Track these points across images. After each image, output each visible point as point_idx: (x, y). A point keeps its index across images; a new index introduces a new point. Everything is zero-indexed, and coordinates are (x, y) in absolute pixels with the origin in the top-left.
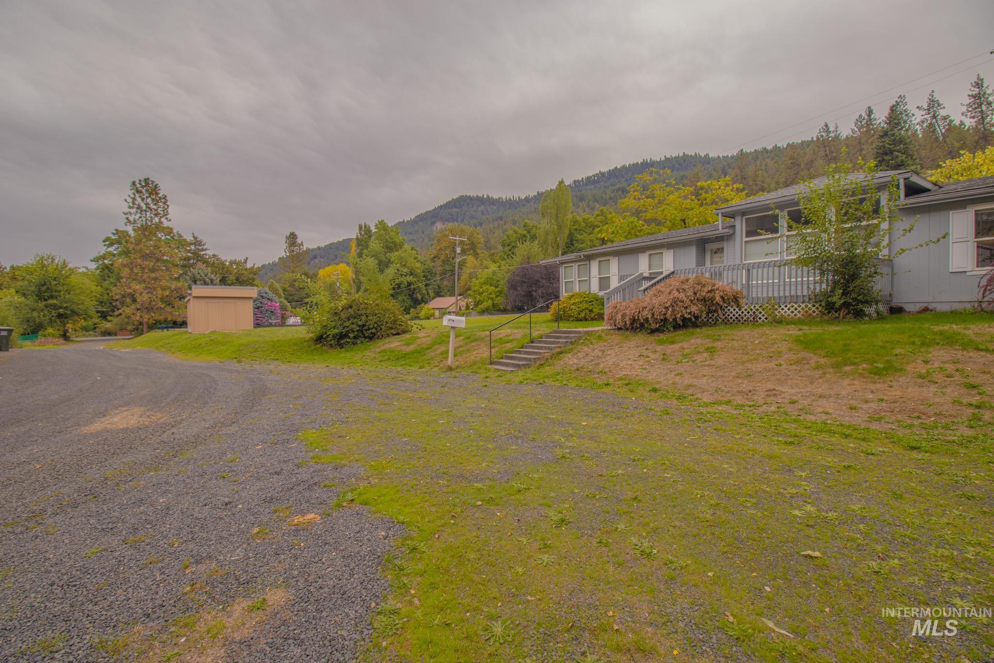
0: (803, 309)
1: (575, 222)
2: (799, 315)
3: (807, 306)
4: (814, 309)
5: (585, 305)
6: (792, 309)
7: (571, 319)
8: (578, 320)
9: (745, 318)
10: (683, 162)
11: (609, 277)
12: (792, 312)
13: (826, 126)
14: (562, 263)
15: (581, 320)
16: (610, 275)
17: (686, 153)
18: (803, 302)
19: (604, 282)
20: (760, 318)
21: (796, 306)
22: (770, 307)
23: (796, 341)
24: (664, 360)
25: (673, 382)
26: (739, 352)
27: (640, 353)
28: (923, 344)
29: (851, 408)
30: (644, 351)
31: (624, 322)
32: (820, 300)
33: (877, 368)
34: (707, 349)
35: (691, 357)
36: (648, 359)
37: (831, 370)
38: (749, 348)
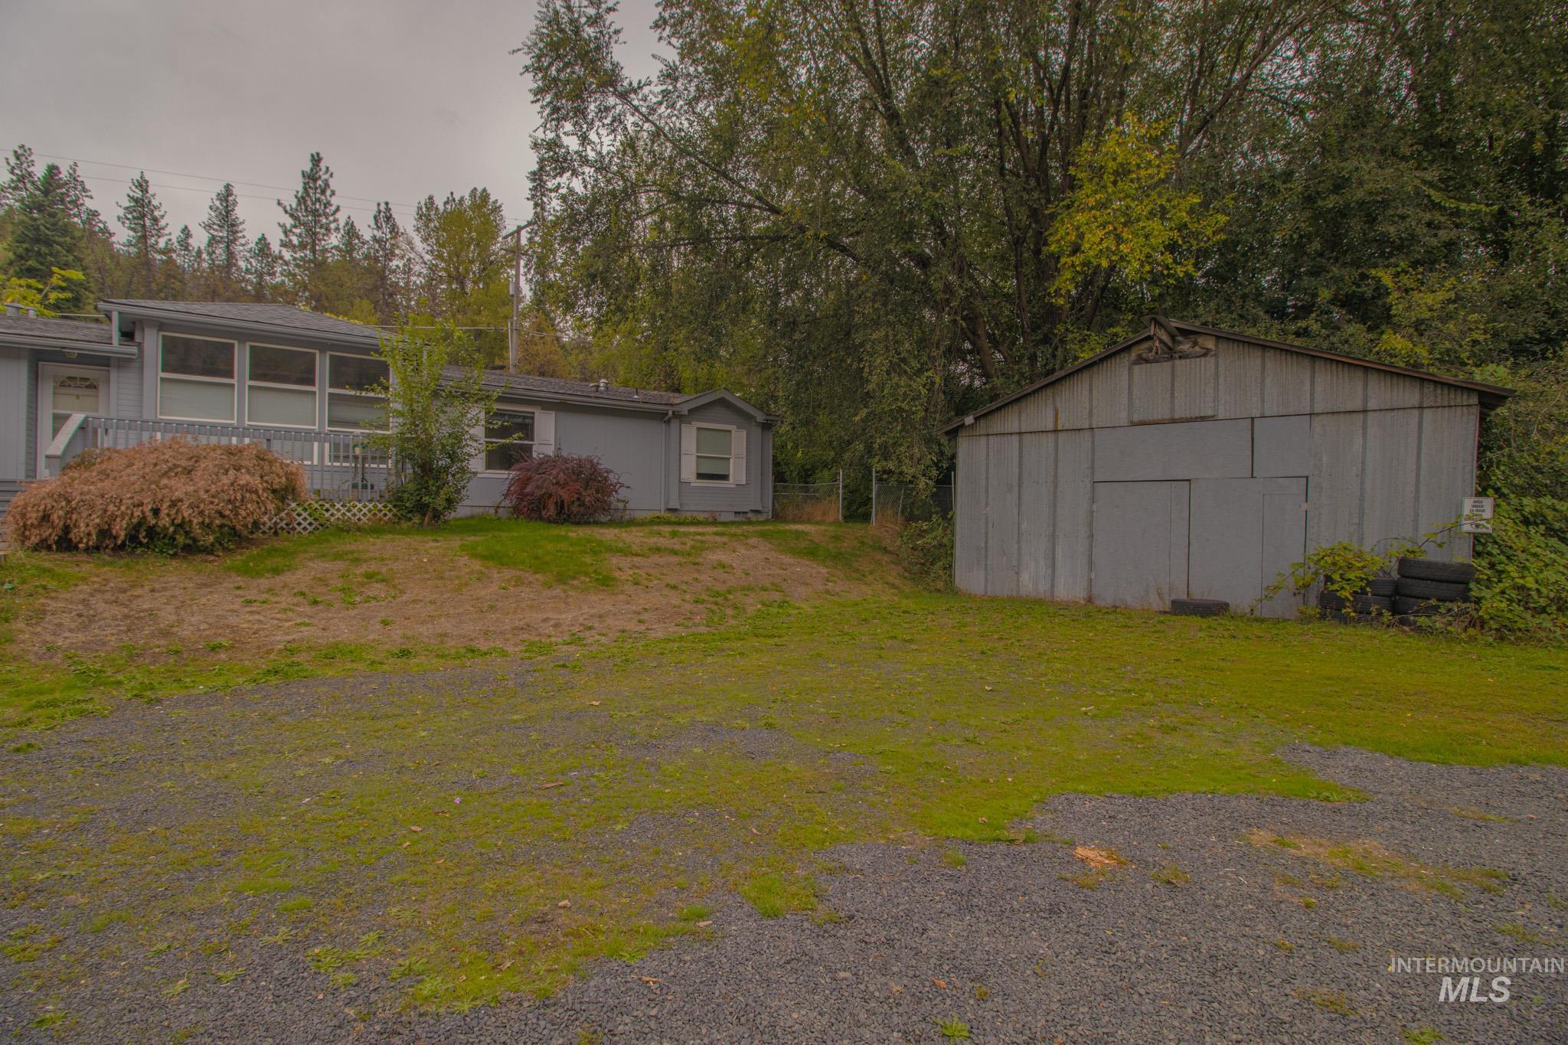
2: (364, 520)
6: (354, 510)
12: (354, 515)
20: (299, 524)
22: (316, 506)
23: (474, 556)
24: (316, 602)
25: (405, 636)
26: (426, 576)
27: (237, 596)
28: (594, 552)
29: (640, 621)
30: (238, 592)
31: (104, 533)
32: (400, 499)
33: (597, 579)
34: (369, 576)
35: (361, 593)
36: (284, 605)
37: (566, 587)
38: (431, 569)
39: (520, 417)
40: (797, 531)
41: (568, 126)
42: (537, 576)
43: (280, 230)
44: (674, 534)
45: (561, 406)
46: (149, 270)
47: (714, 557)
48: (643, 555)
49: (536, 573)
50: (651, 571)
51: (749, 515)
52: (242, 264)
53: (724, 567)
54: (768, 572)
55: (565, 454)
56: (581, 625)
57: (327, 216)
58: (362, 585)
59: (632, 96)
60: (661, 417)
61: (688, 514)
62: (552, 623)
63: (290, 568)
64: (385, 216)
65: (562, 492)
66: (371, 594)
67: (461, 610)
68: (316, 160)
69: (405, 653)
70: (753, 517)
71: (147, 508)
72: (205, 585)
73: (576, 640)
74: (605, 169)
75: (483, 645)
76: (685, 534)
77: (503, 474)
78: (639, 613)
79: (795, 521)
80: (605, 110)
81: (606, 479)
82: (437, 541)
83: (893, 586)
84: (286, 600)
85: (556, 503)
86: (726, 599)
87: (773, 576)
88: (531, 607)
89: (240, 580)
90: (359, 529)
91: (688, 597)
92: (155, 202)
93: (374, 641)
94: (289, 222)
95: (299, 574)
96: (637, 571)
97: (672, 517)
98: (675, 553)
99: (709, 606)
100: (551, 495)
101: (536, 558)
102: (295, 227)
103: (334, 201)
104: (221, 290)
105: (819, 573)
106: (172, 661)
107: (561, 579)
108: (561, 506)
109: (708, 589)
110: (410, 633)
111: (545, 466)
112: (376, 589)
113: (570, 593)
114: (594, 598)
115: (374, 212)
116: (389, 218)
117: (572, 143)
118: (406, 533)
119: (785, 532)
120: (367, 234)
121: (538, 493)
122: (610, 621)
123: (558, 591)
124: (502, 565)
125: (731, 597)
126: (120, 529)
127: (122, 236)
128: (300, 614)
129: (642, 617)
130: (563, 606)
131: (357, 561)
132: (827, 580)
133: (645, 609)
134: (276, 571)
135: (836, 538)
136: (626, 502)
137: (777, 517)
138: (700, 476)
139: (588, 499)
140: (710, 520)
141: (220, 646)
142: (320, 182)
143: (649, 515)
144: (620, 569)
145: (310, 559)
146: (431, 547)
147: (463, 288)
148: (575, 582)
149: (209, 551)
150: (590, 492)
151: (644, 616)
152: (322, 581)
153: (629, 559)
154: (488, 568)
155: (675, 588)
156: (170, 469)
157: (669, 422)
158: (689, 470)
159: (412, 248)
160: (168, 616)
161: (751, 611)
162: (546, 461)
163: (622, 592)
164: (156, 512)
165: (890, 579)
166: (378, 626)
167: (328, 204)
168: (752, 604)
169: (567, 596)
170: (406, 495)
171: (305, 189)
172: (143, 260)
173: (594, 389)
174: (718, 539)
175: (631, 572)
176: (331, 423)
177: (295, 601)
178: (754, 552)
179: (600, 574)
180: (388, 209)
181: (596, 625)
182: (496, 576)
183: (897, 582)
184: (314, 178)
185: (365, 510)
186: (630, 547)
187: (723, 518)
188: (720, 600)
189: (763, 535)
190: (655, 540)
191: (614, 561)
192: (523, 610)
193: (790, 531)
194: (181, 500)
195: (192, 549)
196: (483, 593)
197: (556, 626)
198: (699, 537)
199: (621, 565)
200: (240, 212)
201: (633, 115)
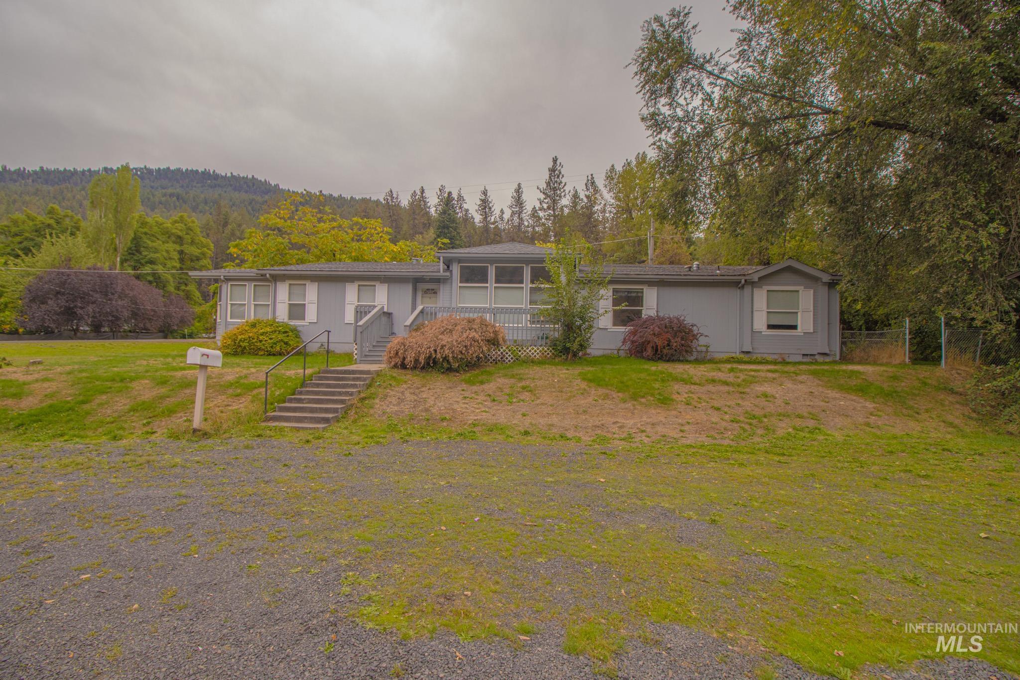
0: (540, 351)
1: (144, 224)
2: (537, 356)
3: (543, 349)
4: (549, 352)
5: (281, 337)
6: (533, 351)
7: (262, 353)
8: (270, 355)
9: (494, 358)
10: (251, 185)
11: (305, 304)
12: (533, 354)
13: (391, 192)
14: (228, 279)
15: (274, 355)
16: (306, 302)
17: (255, 177)
18: (541, 346)
19: (297, 311)
20: (507, 358)
21: (535, 348)
22: (515, 349)
23: (584, 379)
24: (494, 400)
25: (531, 424)
26: (553, 390)
27: (462, 394)
28: (663, 381)
29: (681, 431)
30: (463, 392)
31: (417, 361)
32: (555, 345)
33: (659, 399)
34: (524, 388)
35: (517, 397)
36: (478, 401)
37: (635, 403)
38: (557, 386)
39: (634, 292)
40: (852, 371)
41: (663, 100)
42: (619, 394)
43: (538, 202)
44: (732, 370)
45: (661, 283)
46: (487, 233)
47: (759, 389)
48: (700, 385)
49: (618, 392)
50: (703, 397)
51: (817, 357)
52: (526, 223)
53: (766, 397)
54: (808, 403)
55: (661, 314)
56: (638, 428)
57: (560, 190)
58: (519, 392)
59: (707, 65)
60: (737, 284)
61: (759, 356)
62: (619, 425)
63: (488, 382)
64: (591, 183)
65: (656, 340)
66: (522, 398)
67: (566, 412)
68: (555, 160)
69: (526, 433)
70: (820, 359)
71: (432, 350)
72: (450, 388)
73: (629, 438)
74: (690, 121)
75: (569, 434)
76: (741, 370)
77: (622, 329)
78: (682, 425)
79: (860, 363)
80: (686, 82)
81: (691, 331)
82: (568, 369)
83: (951, 425)
84: (481, 398)
85: (653, 347)
86: (760, 422)
87: (813, 407)
88: (609, 413)
89: (465, 386)
90: (533, 362)
91: (727, 417)
92: (490, 200)
93: (514, 424)
94: (542, 196)
95: (491, 385)
96: (691, 395)
97: (745, 358)
98: (726, 383)
99: (743, 425)
100: (649, 342)
101: (622, 382)
102: (545, 199)
103: (564, 180)
104: (516, 238)
105: (864, 407)
106: (424, 423)
107: (634, 397)
108: (656, 349)
109: (747, 412)
110: (534, 422)
111: (647, 323)
112: (526, 396)
113: (637, 407)
114: (653, 411)
115: (585, 181)
116: (593, 183)
117: (666, 111)
118: (556, 365)
119: (838, 371)
120: (582, 195)
121: (641, 341)
122: (660, 429)
123: (629, 405)
124: (599, 385)
125: (766, 420)
126: (422, 359)
127: (478, 218)
128: (485, 406)
129: (683, 428)
130: (630, 414)
131: (521, 379)
132: (871, 414)
133: (688, 423)
134: (482, 383)
135: (895, 378)
136: (707, 346)
137: (845, 359)
138: (770, 327)
139: (675, 344)
140: (780, 360)
141: (445, 419)
142: (557, 172)
143: (725, 356)
144: (678, 393)
145: (500, 377)
146: (563, 373)
147: (631, 216)
148: (643, 400)
149: (457, 371)
150: (677, 340)
151: (686, 428)
152: (500, 389)
153: (688, 386)
154: (589, 387)
155: (718, 409)
156: (445, 330)
157: (743, 287)
158: (760, 322)
159: (602, 198)
160: (431, 402)
161: (780, 433)
162: (651, 319)
163: (675, 409)
164: (435, 351)
165: (950, 418)
166: (520, 416)
167: (561, 182)
168: (784, 428)
169: (635, 409)
170: (558, 343)
171: (550, 177)
172: (486, 229)
173: (687, 269)
174: (770, 375)
175: (686, 396)
176: (531, 303)
177: (485, 398)
178: (800, 386)
179: (662, 395)
180: (593, 178)
181: (648, 430)
182: (593, 392)
183: (957, 422)
184: (554, 171)
185: (538, 351)
186: (692, 378)
187: (792, 359)
188: (754, 422)
189: (814, 373)
190: (714, 374)
191: (676, 387)
192: (604, 415)
193: (844, 371)
194: (445, 346)
195: (450, 370)
196: (582, 402)
197: (621, 427)
198: (753, 373)
199: (679, 391)
200: (524, 197)
201: (709, 78)
